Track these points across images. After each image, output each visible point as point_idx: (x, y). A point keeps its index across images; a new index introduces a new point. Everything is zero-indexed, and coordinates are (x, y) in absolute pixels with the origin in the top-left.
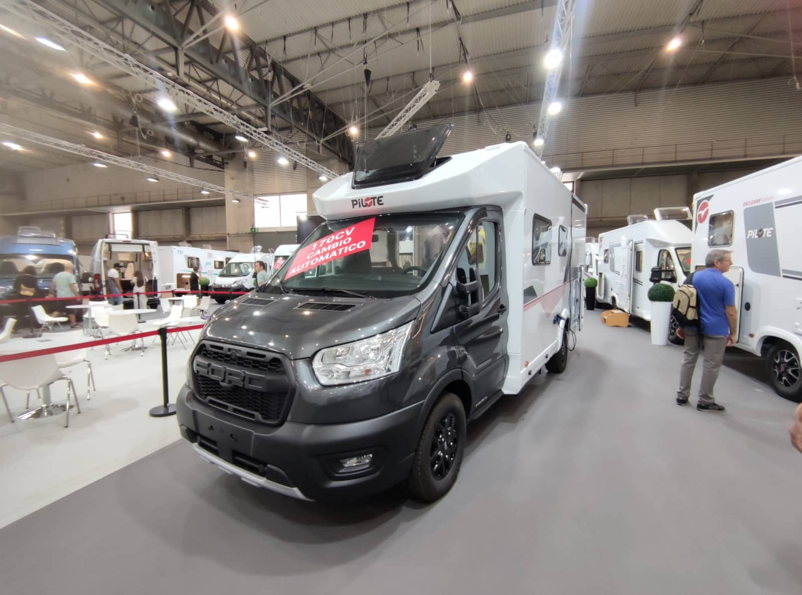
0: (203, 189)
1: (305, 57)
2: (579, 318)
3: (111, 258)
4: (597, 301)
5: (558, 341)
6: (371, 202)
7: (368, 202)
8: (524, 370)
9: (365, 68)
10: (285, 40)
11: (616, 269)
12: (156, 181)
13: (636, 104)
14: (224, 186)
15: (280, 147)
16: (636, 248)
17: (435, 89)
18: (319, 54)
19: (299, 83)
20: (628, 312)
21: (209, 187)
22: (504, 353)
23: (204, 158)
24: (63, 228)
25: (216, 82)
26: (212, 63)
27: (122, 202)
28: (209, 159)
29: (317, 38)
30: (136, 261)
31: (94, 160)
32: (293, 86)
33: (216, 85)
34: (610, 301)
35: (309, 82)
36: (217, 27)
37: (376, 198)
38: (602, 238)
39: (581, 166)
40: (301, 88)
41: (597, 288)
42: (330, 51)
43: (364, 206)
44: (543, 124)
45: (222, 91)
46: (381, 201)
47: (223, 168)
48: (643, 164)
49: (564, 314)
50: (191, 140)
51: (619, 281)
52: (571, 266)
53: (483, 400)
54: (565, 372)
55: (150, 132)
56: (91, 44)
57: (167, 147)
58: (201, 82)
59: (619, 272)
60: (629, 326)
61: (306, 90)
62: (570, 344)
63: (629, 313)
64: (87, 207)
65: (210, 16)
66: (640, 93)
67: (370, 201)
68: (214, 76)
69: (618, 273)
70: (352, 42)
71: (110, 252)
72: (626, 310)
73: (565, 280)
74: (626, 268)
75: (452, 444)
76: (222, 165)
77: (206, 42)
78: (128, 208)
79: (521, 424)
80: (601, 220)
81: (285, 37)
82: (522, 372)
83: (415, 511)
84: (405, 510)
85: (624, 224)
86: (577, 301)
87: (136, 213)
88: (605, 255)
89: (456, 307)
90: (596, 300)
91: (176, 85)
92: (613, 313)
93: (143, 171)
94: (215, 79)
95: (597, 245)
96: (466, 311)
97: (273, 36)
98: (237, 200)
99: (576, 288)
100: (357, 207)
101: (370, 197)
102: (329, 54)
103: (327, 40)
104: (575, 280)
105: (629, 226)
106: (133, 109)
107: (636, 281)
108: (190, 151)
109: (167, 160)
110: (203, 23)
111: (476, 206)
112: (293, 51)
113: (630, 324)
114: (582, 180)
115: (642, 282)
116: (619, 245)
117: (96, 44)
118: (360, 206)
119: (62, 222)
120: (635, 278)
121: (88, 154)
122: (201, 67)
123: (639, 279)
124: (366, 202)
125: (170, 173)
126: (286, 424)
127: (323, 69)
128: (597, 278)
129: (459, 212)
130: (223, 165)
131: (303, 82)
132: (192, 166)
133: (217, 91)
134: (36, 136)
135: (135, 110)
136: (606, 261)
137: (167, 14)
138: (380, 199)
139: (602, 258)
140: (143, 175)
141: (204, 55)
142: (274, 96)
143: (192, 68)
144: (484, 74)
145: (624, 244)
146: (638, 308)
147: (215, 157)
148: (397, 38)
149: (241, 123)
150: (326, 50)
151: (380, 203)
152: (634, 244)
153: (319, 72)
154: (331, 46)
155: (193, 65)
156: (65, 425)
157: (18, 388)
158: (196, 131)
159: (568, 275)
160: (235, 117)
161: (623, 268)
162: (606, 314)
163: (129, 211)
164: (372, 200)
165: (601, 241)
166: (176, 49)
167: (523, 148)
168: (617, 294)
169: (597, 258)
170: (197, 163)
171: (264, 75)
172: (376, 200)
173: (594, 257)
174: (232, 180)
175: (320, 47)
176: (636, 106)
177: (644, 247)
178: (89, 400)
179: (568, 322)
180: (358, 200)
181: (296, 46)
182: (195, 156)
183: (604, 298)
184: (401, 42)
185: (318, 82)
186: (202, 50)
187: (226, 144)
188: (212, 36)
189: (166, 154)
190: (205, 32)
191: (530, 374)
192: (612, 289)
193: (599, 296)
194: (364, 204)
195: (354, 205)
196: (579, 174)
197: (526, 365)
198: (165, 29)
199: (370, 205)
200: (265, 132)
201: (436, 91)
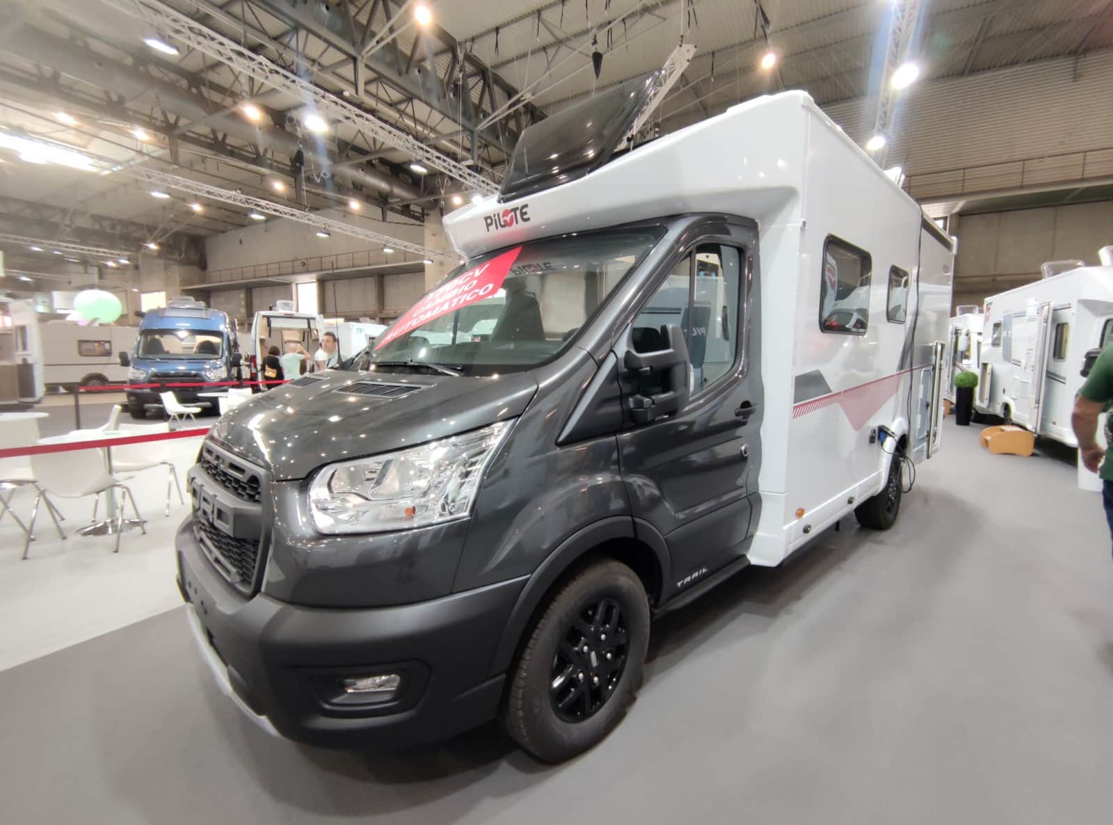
0: (385, 246)
1: (524, 56)
2: (928, 435)
3: (270, 336)
4: (977, 412)
5: (879, 475)
6: (512, 216)
7: (508, 219)
8: (795, 524)
9: (594, 51)
10: (497, 33)
11: (1014, 356)
12: (326, 236)
13: (1075, 78)
14: (422, 244)
15: (475, 180)
16: (1054, 319)
17: (687, 58)
18: (544, 49)
19: (516, 92)
20: (1034, 431)
21: (394, 244)
22: (751, 490)
23: (400, 208)
24: (243, 303)
25: (411, 104)
26: (400, 74)
27: (306, 269)
28: (406, 210)
29: (540, 25)
30: (304, 340)
31: (252, 211)
32: (510, 97)
33: (411, 107)
34: (999, 411)
35: (529, 91)
36: (405, 24)
37: (517, 208)
38: (991, 303)
39: (960, 192)
40: (518, 101)
41: (977, 390)
42: (559, 43)
43: (502, 226)
44: (885, 112)
45: (417, 116)
46: (526, 213)
47: (423, 222)
48: (1082, 180)
49: (897, 426)
50: (383, 186)
51: (1017, 377)
52: (916, 344)
53: (696, 574)
54: (893, 528)
55: (324, 174)
56: (215, 45)
57: (354, 196)
58: (392, 105)
59: (1020, 362)
60: (1033, 455)
61: (526, 102)
62: (906, 481)
63: (1035, 433)
64: (268, 276)
65: (397, 8)
66: (1085, 57)
67: (510, 215)
68: (409, 95)
69: (1017, 363)
70: (589, 25)
71: (268, 328)
72: (1029, 427)
73: (901, 367)
74: (1033, 354)
75: (609, 655)
76: (421, 218)
77: (392, 47)
78: (313, 277)
79: (784, 619)
80: (994, 280)
81: (497, 30)
82: (786, 527)
83: (521, 776)
84: (505, 771)
85: (1035, 277)
86: (927, 405)
87: (322, 282)
88: (995, 336)
89: (622, 398)
90: (974, 409)
91: (327, 94)
92: (1002, 430)
93: (310, 223)
94: (410, 98)
95: (982, 316)
96: (642, 407)
97: (482, 30)
98: (430, 260)
99: (925, 383)
100: (492, 228)
101: (509, 209)
102: (559, 47)
103: (553, 25)
104: (923, 369)
105: (1043, 280)
106: (298, 142)
107: (1052, 377)
108: (381, 200)
109: (353, 212)
110: (389, 18)
111: (693, 214)
112: (508, 50)
113: (1036, 451)
114: (962, 214)
115: (1064, 379)
116: (1021, 315)
117: (221, 44)
118: (497, 228)
119: (242, 296)
120: (1051, 370)
121: (243, 203)
122: (391, 84)
123: (1058, 373)
124: (505, 218)
125: (357, 229)
126: (258, 597)
127: (549, 69)
128: (977, 371)
129: (658, 224)
130: (423, 216)
131: (521, 91)
132: (384, 219)
133: (412, 114)
134: (187, 184)
135: (300, 143)
136: (995, 343)
137: (344, 15)
138: (524, 210)
139: (987, 340)
140: (310, 229)
141: (390, 65)
142: (484, 116)
143: (380, 85)
144: (796, 54)
145: (1032, 311)
146: (1054, 423)
147: (412, 207)
148: (657, 12)
149: (418, 147)
150: (555, 43)
151: (525, 217)
152: (1051, 312)
153: (545, 73)
154: (561, 35)
155: (381, 82)
156: (114, 550)
157: (57, 495)
158: (390, 173)
159: (909, 359)
160: (410, 137)
161: (1028, 354)
162: (990, 432)
163: (314, 280)
164: (513, 213)
165: (988, 309)
166: (355, 59)
167: (801, 102)
168: (1013, 399)
169: (980, 338)
170: (391, 216)
171: (470, 87)
172: (518, 212)
173: (975, 338)
174: (433, 237)
175: (545, 38)
176: (1075, 81)
177: (1073, 314)
178: (167, 516)
179: (903, 443)
180: (492, 216)
181: (512, 40)
182: (388, 206)
183: (989, 406)
184: (662, 17)
185: (539, 91)
186: (388, 58)
187: (425, 190)
188: (399, 35)
189: (355, 205)
190: (391, 30)
191: (806, 531)
192: (1004, 392)
193: (980, 403)
194: (502, 223)
195: (488, 225)
196: (955, 205)
197: (800, 513)
198: (343, 34)
199: (510, 224)
200: (469, 167)
201: (688, 61)
